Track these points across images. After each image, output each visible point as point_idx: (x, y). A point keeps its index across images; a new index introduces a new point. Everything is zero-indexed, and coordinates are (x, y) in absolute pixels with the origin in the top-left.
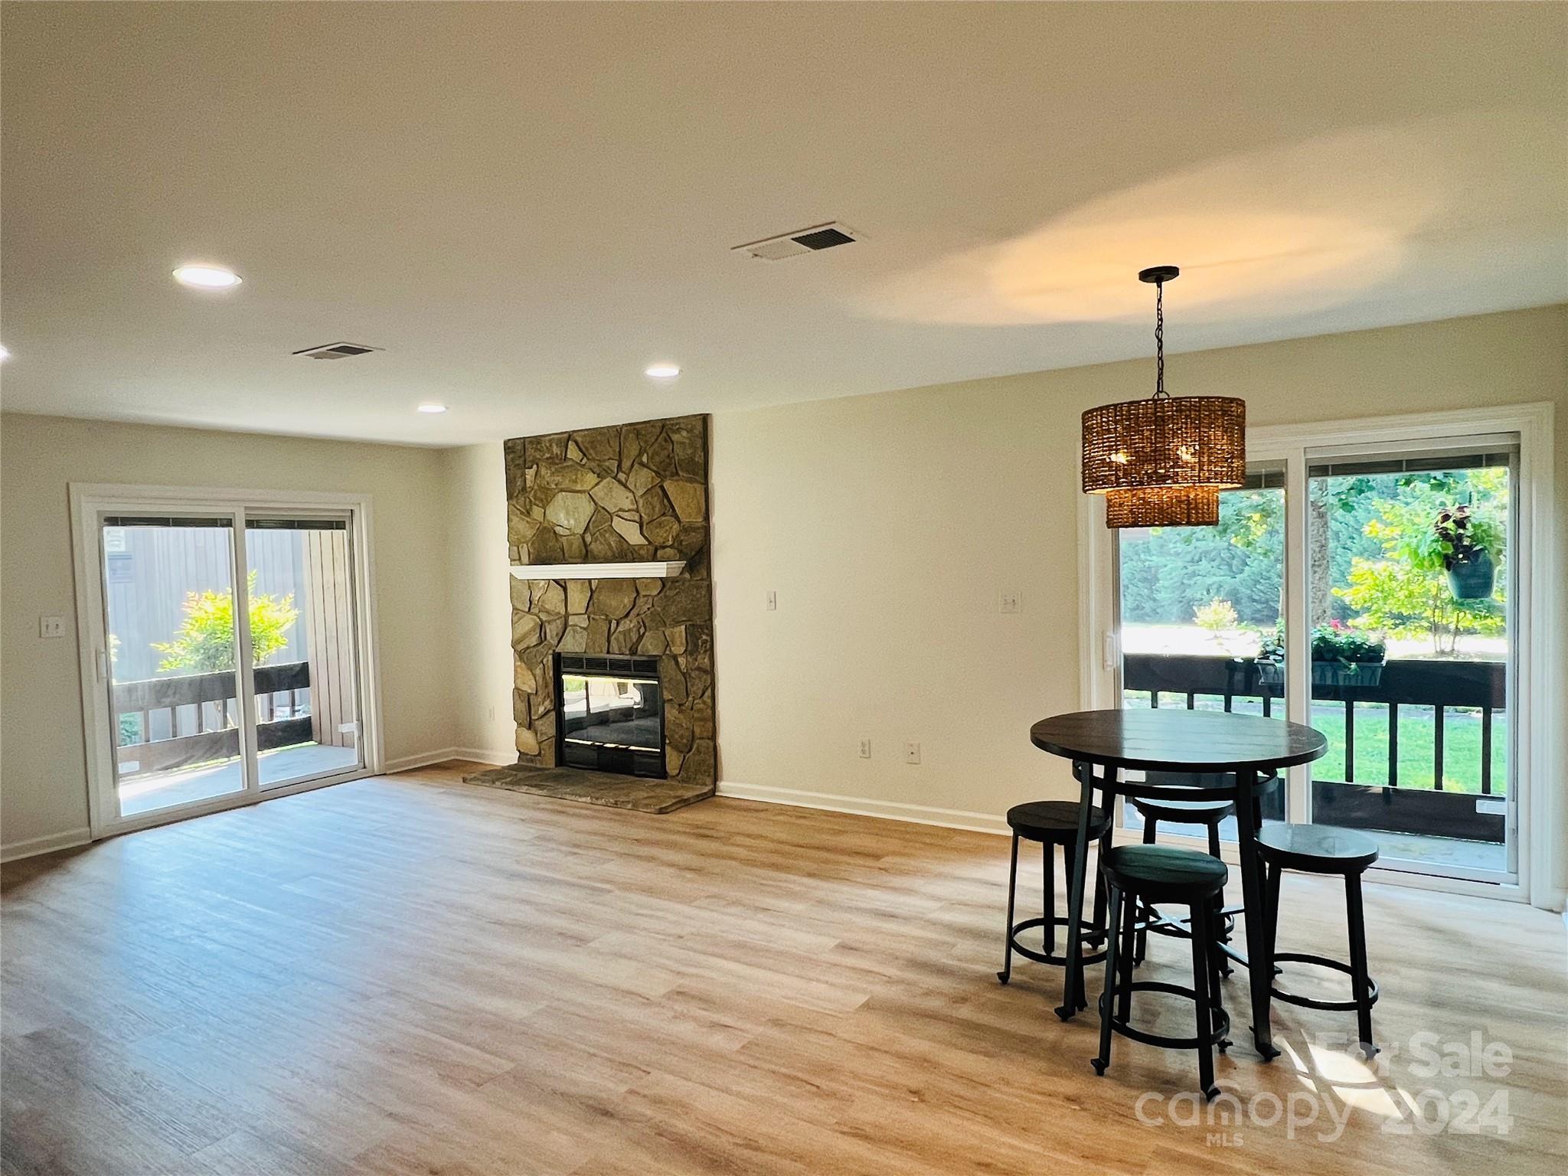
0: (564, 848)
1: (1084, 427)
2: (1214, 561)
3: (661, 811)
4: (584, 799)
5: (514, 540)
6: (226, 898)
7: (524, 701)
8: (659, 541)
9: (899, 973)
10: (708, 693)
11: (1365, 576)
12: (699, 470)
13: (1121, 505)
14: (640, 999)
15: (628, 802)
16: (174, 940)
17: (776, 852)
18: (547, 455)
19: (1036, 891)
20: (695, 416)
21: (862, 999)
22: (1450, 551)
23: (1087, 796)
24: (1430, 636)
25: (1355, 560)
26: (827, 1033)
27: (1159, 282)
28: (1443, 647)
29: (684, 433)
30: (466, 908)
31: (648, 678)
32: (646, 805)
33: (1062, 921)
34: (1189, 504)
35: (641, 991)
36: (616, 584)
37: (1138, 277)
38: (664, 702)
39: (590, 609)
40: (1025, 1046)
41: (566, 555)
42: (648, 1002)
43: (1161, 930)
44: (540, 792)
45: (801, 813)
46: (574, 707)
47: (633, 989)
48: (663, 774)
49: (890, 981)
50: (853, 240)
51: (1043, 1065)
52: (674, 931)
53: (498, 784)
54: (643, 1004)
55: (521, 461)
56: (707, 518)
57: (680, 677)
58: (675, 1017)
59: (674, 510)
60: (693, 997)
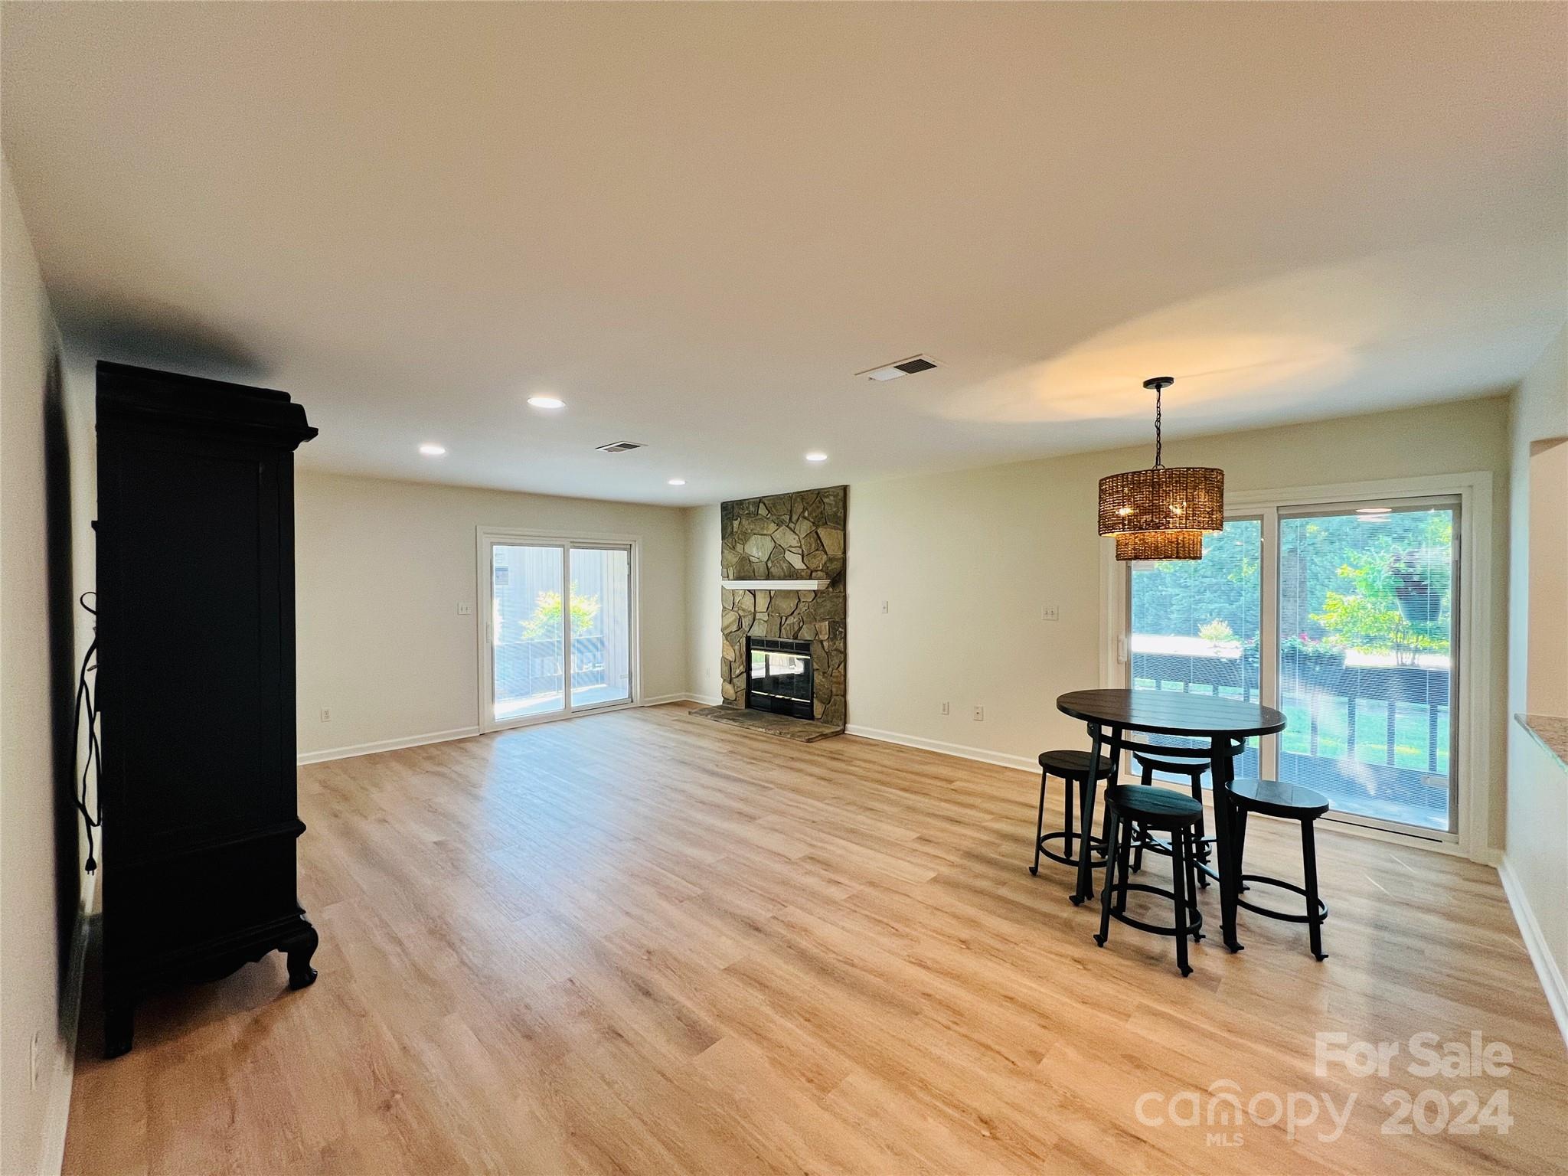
0: (745, 759)
1: (1100, 489)
2: (1215, 592)
3: (809, 741)
4: (761, 730)
5: (725, 565)
6: (548, 773)
7: (728, 665)
8: (813, 567)
9: (958, 860)
10: (842, 666)
11: (1337, 606)
12: (841, 522)
13: (1126, 544)
14: (785, 859)
15: (788, 733)
16: (517, 796)
17: (882, 773)
18: (746, 512)
19: (1059, 813)
20: (838, 487)
21: (932, 875)
22: (1402, 585)
23: (1097, 747)
24: (1393, 653)
25: (1329, 594)
26: (906, 895)
27: (1158, 388)
28: (1404, 661)
29: (832, 498)
30: (684, 791)
31: (806, 655)
32: (799, 736)
33: (1077, 836)
34: (1178, 544)
35: (787, 854)
36: (787, 593)
37: (1142, 385)
38: (814, 670)
39: (770, 609)
40: (1048, 920)
41: (756, 574)
42: (789, 861)
43: (1153, 848)
44: (734, 723)
45: (900, 749)
46: (758, 672)
47: (781, 852)
48: (812, 718)
49: (952, 865)
50: (935, 366)
51: (1058, 934)
52: (811, 818)
53: (709, 716)
54: (786, 862)
55: (730, 516)
56: (845, 552)
57: (824, 655)
58: (806, 873)
59: (823, 547)
60: (818, 861)
